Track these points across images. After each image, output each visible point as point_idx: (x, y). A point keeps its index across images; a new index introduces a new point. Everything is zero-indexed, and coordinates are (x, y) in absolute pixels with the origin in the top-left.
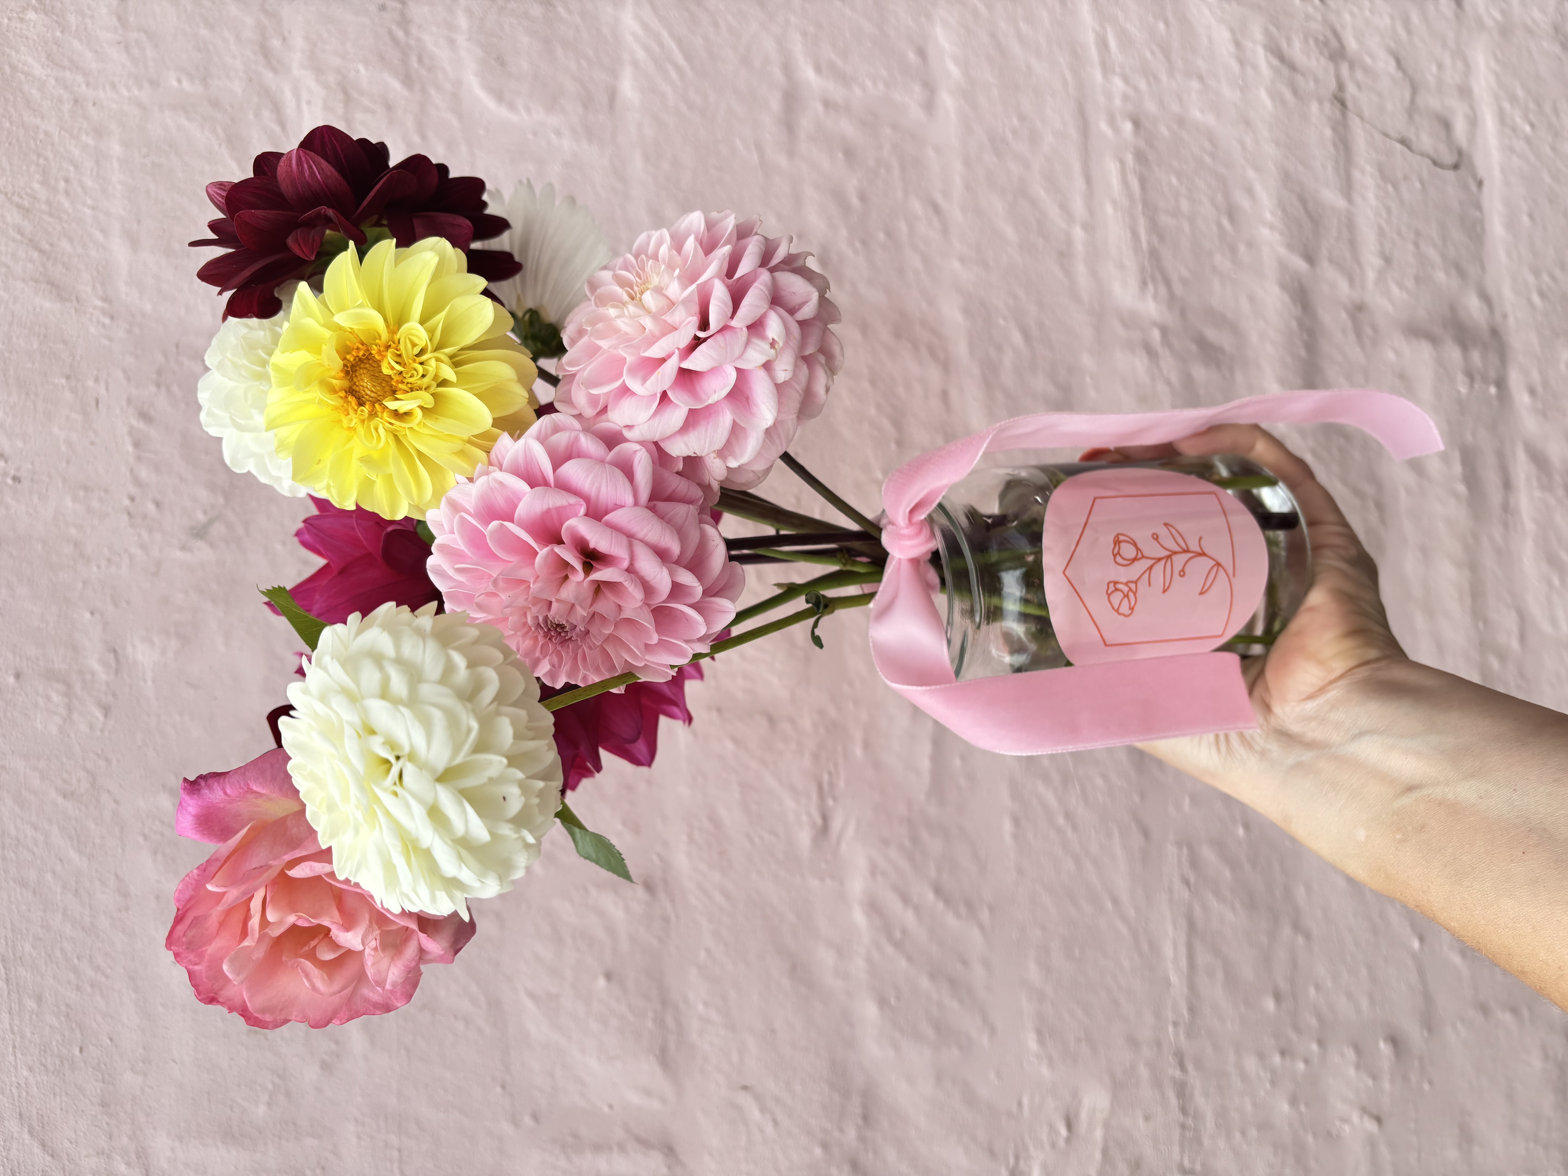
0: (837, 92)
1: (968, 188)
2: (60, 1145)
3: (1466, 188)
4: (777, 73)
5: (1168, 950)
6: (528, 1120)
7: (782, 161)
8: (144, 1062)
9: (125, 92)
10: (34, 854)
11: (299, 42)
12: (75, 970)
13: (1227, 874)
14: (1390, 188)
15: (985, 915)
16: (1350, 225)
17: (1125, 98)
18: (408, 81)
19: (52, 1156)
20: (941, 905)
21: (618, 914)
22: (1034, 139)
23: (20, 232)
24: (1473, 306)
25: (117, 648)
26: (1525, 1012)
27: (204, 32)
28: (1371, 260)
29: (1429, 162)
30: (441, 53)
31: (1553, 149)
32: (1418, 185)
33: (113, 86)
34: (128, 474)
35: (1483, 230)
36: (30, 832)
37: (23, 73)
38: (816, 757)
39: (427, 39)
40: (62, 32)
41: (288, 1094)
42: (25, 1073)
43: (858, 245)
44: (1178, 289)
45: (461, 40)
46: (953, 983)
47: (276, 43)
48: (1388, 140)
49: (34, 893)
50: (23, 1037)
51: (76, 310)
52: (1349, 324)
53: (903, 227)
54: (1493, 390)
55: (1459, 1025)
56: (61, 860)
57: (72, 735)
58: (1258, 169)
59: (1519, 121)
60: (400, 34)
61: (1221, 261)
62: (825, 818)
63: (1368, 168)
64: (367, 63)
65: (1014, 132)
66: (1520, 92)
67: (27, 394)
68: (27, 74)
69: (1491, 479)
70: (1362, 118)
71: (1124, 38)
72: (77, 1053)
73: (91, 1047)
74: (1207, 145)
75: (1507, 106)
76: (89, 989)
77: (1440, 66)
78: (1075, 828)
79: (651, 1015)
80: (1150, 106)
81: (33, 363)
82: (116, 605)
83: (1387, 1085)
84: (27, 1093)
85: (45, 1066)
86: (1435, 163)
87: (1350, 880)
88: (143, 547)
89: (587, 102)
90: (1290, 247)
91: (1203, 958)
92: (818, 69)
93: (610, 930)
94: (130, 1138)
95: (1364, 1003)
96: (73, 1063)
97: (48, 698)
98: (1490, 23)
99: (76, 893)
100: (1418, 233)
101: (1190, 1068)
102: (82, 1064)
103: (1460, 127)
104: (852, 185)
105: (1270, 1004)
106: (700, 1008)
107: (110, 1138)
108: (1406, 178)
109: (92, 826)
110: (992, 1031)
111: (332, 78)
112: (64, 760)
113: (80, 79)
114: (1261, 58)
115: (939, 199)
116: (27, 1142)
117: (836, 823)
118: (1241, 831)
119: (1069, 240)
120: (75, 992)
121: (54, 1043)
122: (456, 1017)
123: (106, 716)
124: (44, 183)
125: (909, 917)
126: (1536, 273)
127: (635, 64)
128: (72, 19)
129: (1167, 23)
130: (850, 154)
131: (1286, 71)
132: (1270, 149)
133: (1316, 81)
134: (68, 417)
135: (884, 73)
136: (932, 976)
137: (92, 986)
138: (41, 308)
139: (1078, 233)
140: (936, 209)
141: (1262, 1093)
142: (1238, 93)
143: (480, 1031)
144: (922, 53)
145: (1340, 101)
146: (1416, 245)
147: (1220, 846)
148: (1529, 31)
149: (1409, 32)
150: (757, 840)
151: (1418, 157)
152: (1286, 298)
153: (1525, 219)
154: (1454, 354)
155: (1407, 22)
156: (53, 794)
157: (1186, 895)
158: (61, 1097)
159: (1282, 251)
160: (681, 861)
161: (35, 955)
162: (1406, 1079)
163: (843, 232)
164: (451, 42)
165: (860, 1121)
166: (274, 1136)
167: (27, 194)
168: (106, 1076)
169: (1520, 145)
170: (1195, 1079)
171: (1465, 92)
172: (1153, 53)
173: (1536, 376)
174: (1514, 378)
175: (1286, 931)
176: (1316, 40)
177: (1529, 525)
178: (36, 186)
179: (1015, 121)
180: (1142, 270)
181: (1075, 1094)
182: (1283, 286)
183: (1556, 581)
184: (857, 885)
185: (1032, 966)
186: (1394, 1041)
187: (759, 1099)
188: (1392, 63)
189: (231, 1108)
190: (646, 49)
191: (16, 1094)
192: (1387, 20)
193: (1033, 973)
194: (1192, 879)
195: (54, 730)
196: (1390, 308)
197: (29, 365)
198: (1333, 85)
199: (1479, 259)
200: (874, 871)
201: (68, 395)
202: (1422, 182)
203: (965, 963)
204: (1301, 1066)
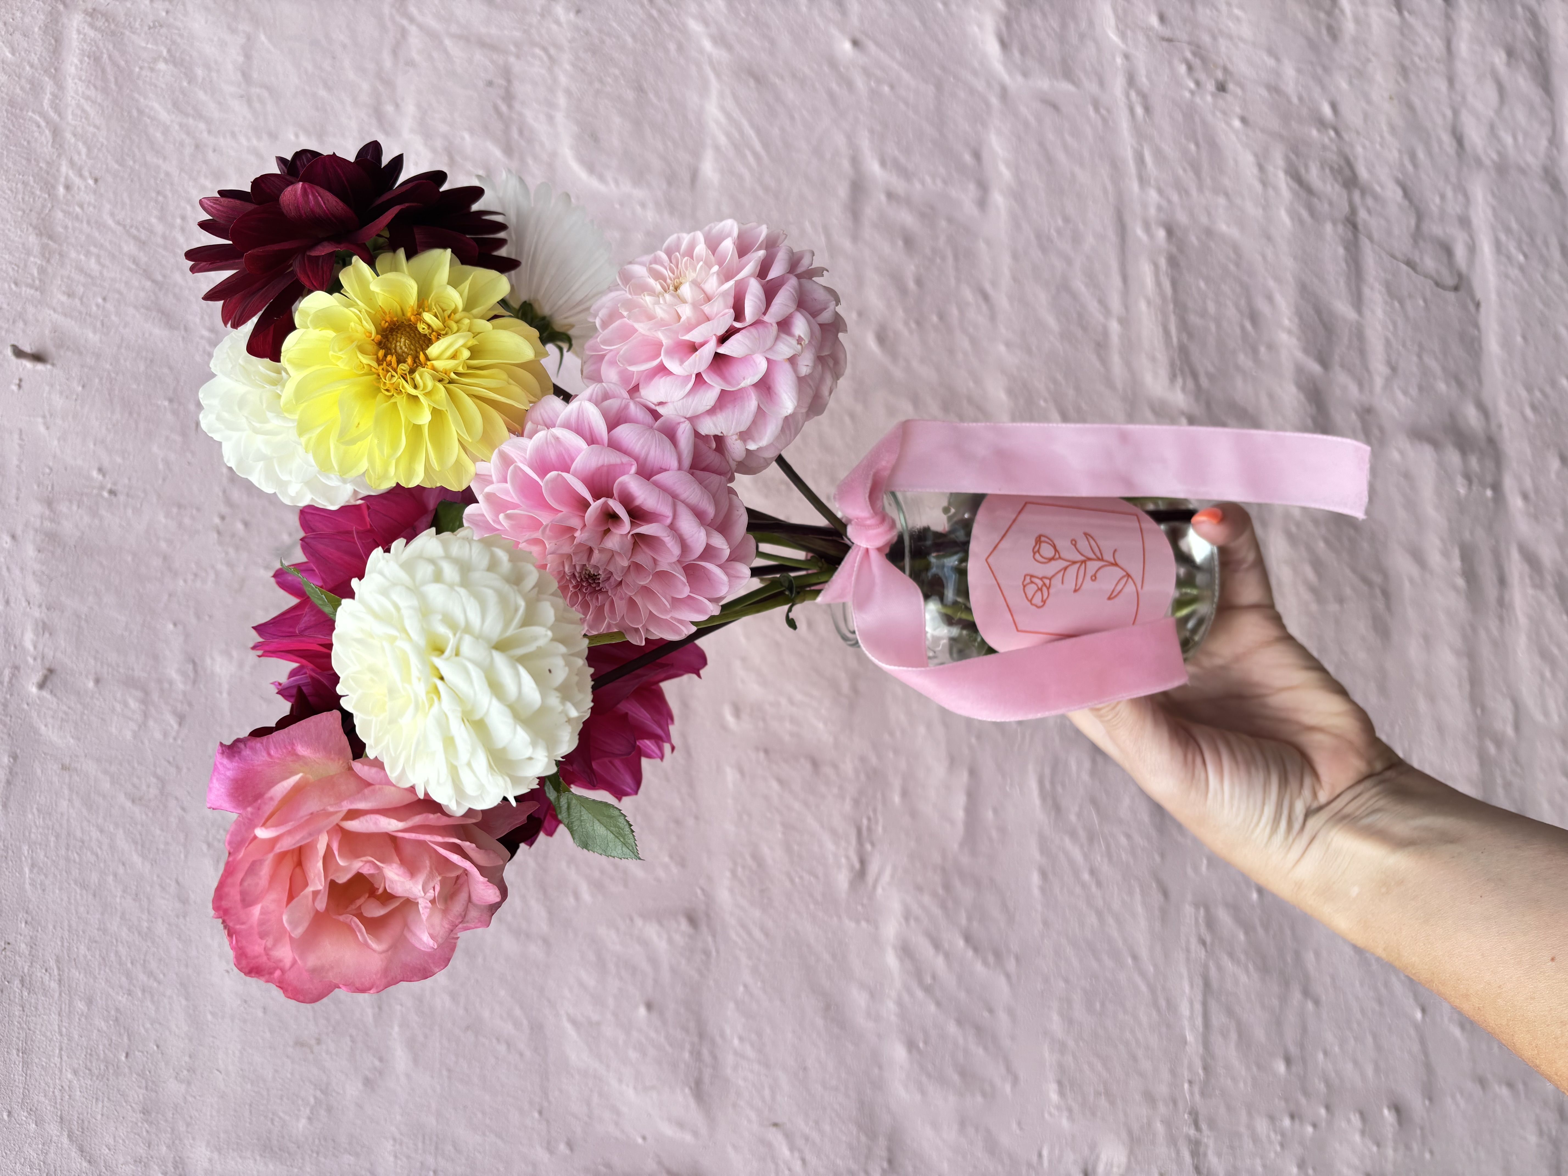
0: (899, 185)
1: (1015, 279)
2: (98, 1152)
3: (1464, 307)
4: (846, 164)
5: (1184, 1009)
6: (562, 1147)
7: (847, 244)
8: (188, 1071)
9: (243, 140)
10: (97, 856)
11: (410, 109)
12: (128, 975)
13: (1242, 937)
14: (1397, 304)
15: (1011, 965)
16: (1359, 334)
17: (1159, 208)
18: (508, 150)
19: (89, 1162)
20: (970, 953)
21: (661, 945)
22: (1077, 239)
23: (135, 261)
24: (1471, 415)
25: (196, 660)
26: (1521, 1087)
27: (322, 93)
28: (1379, 366)
29: (1432, 283)
30: (540, 127)
31: (1544, 277)
32: (1421, 303)
33: (233, 135)
34: (221, 494)
35: (1480, 347)
36: (95, 834)
37: (149, 117)
38: (856, 802)
39: (529, 115)
40: (189, 83)
41: (329, 1109)
42: (70, 1076)
43: (913, 325)
44: (1204, 382)
45: (560, 117)
46: (980, 1030)
47: (389, 108)
48: (1395, 261)
49: (94, 896)
50: (70, 1039)
51: (183, 338)
52: (1358, 425)
53: (955, 311)
54: (1489, 493)
55: (1458, 1096)
56: (124, 864)
57: (146, 742)
58: (1278, 279)
59: (1513, 250)
60: (504, 108)
61: (1243, 359)
62: (863, 862)
63: (1377, 286)
64: (472, 132)
65: (1059, 232)
66: (1514, 226)
67: (130, 414)
68: (153, 119)
69: (1487, 574)
70: (1370, 238)
71: (1158, 153)
72: (123, 1058)
73: (137, 1053)
74: (1232, 255)
75: (1503, 237)
76: (140, 994)
77: (1443, 197)
78: (1099, 884)
79: (688, 1046)
80: (1182, 218)
81: (139, 385)
82: (198, 617)
83: (1390, 1152)
84: (70, 1096)
85: (90, 1070)
86: (1437, 284)
87: (1359, 951)
88: (229, 564)
89: (671, 179)
90: (1306, 351)
91: (1218, 1019)
92: (883, 164)
93: (653, 961)
94: (168, 1147)
95: (1370, 1071)
96: (118, 1068)
97: (126, 705)
98: (1487, 162)
99: (136, 898)
100: (1421, 346)
101: (1204, 1127)
102: (127, 1070)
103: (1460, 253)
104: (910, 270)
105: (1281, 1067)
106: (736, 1042)
107: (149, 1147)
108: (1410, 296)
109: (158, 832)
110: (1015, 1080)
111: (439, 143)
112: (136, 765)
113: (202, 126)
114: (1282, 180)
115: (988, 287)
116: (66, 1146)
117: (873, 868)
118: (1255, 896)
119: (1106, 333)
120: (126, 996)
121: (101, 1047)
122: (498, 1040)
123: (180, 724)
124: (161, 218)
125: (939, 962)
126: (1529, 389)
127: (717, 148)
128: (200, 72)
129: (1197, 145)
130: (909, 242)
131: (1303, 194)
132: (1288, 262)
133: (1331, 204)
134: (167, 438)
135: (942, 170)
136: (959, 1022)
137: (143, 991)
138: (150, 334)
139: (1114, 327)
140: (986, 297)
141: (1272, 1155)
142: (1261, 211)
143: (521, 1055)
144: (977, 155)
145: (1351, 222)
146: (1420, 356)
147: (1235, 909)
148: (1523, 171)
149: (1415, 165)
150: (797, 880)
151: (1422, 278)
152: (1302, 397)
153: (1519, 339)
154: (1453, 457)
155: (1413, 157)
156: (121, 798)
157: (1203, 954)
158: (103, 1102)
159: (1299, 355)
160: (724, 896)
161: (89, 957)
162: (1408, 1147)
163: (900, 313)
164: (550, 119)
165: (885, 1165)
166: (312, 1151)
167: (144, 227)
168: (150, 1084)
169: (1514, 272)
170: (1208, 1139)
171: (1465, 222)
172: (1185, 170)
173: (1528, 483)
174: (1509, 483)
175: (1296, 996)
176: (1332, 169)
177: (1522, 620)
178: (154, 220)
179: (1060, 222)
180: (1172, 365)
181: (1093, 1147)
182: (1299, 386)
183: (1548, 674)
184: (891, 929)
185: (1055, 1017)
186: (1398, 1109)
187: (789, 1137)
188: (1399, 193)
189: (272, 1120)
190: (728, 135)
191: (58, 1097)
192: (1396, 154)
193: (1056, 1024)
194: (1208, 939)
195: (129, 735)
196: (1396, 413)
197: (134, 386)
198: (1346, 208)
199: (1477, 372)
200: (907, 916)
201: (169, 416)
202: (1425, 301)
203: (991, 1011)
204: (1310, 1129)
